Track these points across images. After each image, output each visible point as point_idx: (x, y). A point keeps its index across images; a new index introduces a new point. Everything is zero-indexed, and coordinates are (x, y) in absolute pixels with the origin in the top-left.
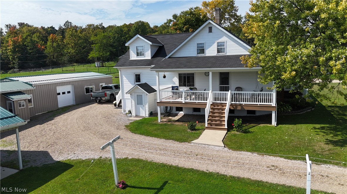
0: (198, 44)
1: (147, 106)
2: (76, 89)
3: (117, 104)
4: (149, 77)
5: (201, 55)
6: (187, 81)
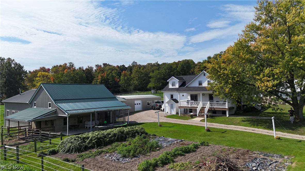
0: (199, 81)
1: (175, 109)
2: (143, 102)
3: (162, 110)
4: (177, 96)
5: (200, 86)
6: (194, 98)
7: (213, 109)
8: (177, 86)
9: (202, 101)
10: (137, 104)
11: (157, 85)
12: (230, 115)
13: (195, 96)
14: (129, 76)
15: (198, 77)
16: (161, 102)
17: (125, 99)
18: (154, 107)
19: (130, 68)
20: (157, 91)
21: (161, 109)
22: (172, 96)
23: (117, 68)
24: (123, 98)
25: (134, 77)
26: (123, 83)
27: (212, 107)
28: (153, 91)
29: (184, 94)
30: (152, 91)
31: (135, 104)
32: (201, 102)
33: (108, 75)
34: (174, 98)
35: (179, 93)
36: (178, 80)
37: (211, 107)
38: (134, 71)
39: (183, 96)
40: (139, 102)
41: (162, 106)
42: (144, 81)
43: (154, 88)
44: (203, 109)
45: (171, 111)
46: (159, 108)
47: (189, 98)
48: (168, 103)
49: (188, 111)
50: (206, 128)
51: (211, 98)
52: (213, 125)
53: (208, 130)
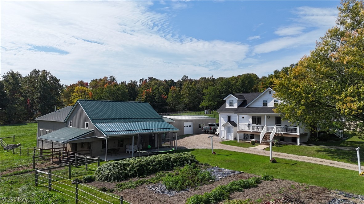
0: (263, 100)
1: (233, 134)
2: (194, 124)
3: (217, 134)
4: (236, 118)
5: (264, 107)
6: (257, 121)
7: (280, 135)
8: (236, 106)
9: (267, 125)
10: (187, 126)
11: (211, 104)
12: (302, 143)
13: (258, 119)
14: (178, 92)
15: (262, 96)
16: (216, 125)
17: (173, 120)
18: (207, 131)
19: (180, 83)
20: (212, 111)
21: (215, 133)
22: (229, 118)
23: (165, 83)
24: (170, 119)
25: (184, 94)
26: (171, 101)
27: (279, 132)
28: (207, 111)
29: (245, 116)
30: (205, 111)
31: (185, 126)
32: (265, 126)
33: (153, 91)
34: (232, 120)
35: (237, 114)
36: (238, 99)
37: (277, 132)
38: (184, 87)
39: (243, 118)
40: (190, 124)
41: (217, 130)
42: (195, 98)
43: (207, 108)
44: (267, 135)
45: (227, 136)
46: (214, 132)
47: (251, 121)
48: (224, 126)
49: (249, 137)
50: (271, 159)
51: (278, 121)
52: (280, 155)
53: (274, 161)
